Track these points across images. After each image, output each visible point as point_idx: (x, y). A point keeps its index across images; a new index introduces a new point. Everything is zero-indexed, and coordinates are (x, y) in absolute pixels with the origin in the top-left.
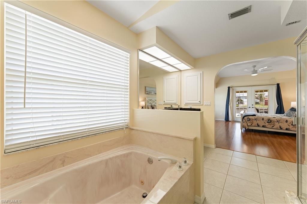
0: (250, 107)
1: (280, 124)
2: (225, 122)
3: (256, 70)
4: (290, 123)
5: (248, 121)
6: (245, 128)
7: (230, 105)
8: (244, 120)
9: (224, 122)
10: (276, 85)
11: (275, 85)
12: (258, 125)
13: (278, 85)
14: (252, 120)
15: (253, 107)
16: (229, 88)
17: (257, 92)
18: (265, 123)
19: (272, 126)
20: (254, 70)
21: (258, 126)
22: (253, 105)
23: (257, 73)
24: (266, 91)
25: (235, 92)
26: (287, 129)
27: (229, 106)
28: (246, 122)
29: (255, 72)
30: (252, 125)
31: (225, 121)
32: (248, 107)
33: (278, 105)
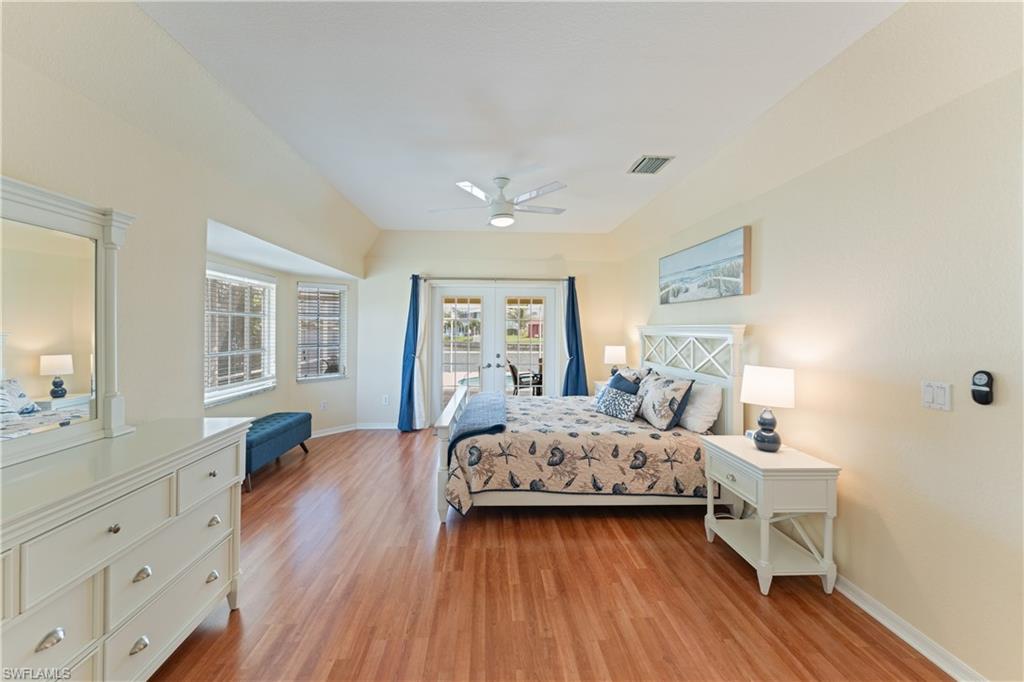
0: (489, 366)
1: (597, 468)
2: (400, 437)
3: (508, 198)
4: (625, 460)
5: (471, 464)
6: (459, 511)
7: (419, 357)
8: (454, 463)
9: (396, 437)
10: (566, 283)
11: (563, 280)
12: (512, 479)
13: (571, 281)
14: (491, 455)
15: (498, 366)
16: (415, 279)
17: (512, 302)
18: (541, 470)
19: (567, 479)
20: (502, 196)
21: (515, 486)
22: (498, 356)
23: (510, 215)
24: (538, 302)
25: (438, 298)
26: (617, 491)
27: (417, 360)
28: (463, 469)
29: (505, 209)
30: (488, 487)
31: (399, 431)
32: (485, 365)
33: (571, 355)
